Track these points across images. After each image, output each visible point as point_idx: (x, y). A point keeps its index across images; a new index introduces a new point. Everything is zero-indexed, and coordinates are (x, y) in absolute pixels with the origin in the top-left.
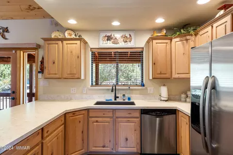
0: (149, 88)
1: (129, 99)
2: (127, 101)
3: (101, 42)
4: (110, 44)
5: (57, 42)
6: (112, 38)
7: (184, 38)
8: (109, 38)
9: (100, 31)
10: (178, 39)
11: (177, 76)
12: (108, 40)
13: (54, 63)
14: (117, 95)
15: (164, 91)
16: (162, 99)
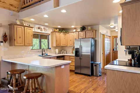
0: (52, 50)
1: (47, 54)
2: (46, 55)
3: (36, 29)
4: (39, 31)
5: (22, 27)
6: (40, 28)
7: (64, 34)
8: (39, 28)
9: (35, 24)
10: (62, 33)
11: (62, 45)
12: (39, 29)
13: (20, 38)
14: (43, 53)
15: (57, 50)
16: (57, 53)
